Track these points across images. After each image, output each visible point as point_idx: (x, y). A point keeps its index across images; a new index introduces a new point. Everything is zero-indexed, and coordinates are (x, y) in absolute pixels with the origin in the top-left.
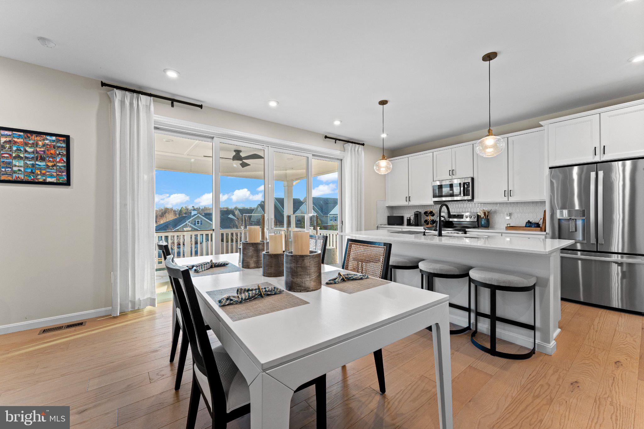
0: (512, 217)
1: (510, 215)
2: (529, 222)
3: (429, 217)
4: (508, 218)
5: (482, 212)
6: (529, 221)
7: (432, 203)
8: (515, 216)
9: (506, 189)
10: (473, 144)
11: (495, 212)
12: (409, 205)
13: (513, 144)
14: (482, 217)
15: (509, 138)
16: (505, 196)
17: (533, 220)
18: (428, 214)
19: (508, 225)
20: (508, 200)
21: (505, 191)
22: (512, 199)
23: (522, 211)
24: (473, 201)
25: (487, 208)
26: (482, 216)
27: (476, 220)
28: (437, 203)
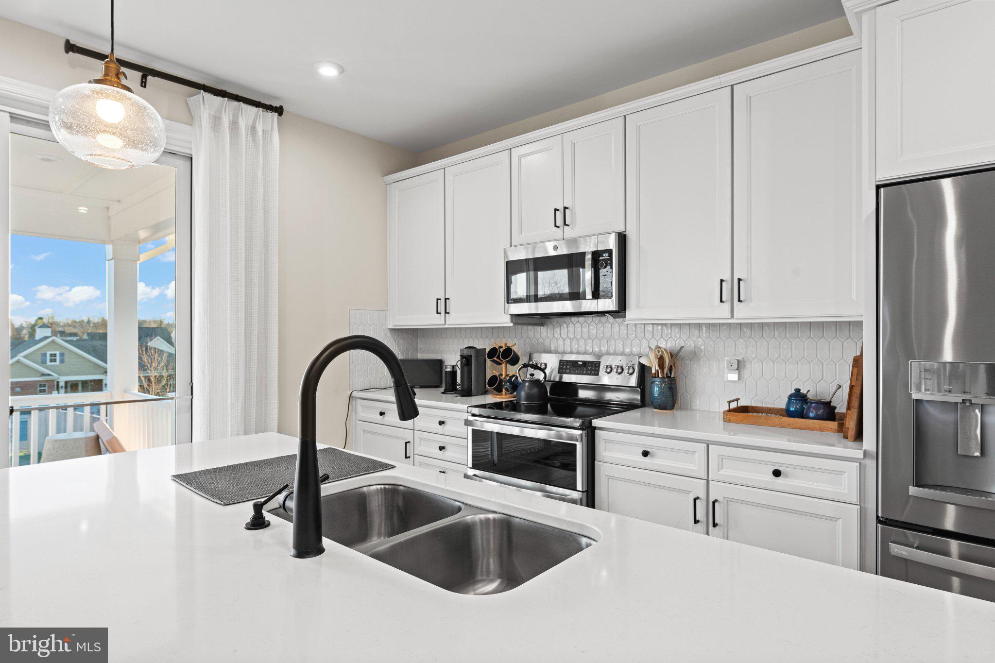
0: (746, 373)
1: (740, 366)
2: (798, 396)
3: (503, 365)
4: (733, 377)
5: (652, 357)
6: (798, 391)
7: (507, 321)
8: (752, 369)
9: (727, 277)
10: (625, 116)
11: (695, 355)
12: (446, 326)
13: (749, 110)
14: (653, 371)
15: (735, 87)
16: (721, 301)
17: (812, 388)
18: (498, 357)
19: (734, 405)
20: (732, 316)
21: (722, 281)
22: (744, 313)
23: (776, 355)
24: (625, 317)
25: (669, 342)
26: (655, 368)
27: (633, 381)
28: (521, 320)
